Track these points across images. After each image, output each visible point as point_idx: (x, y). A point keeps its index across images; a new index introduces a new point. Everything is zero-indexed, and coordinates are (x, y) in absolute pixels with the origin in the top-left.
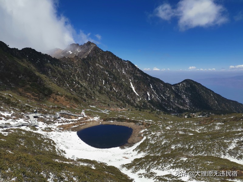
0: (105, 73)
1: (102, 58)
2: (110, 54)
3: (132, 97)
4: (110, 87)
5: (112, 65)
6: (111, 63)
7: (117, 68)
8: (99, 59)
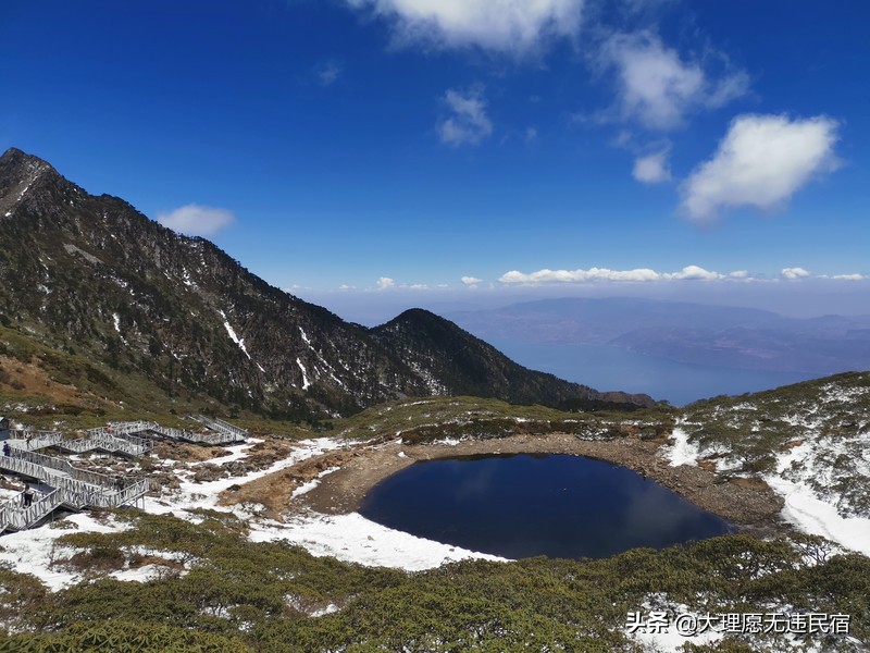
0: (114, 285)
1: (90, 221)
2: (122, 209)
3: (248, 380)
4: (151, 341)
5: (137, 253)
6: (129, 247)
7: (158, 265)
8: (75, 227)
